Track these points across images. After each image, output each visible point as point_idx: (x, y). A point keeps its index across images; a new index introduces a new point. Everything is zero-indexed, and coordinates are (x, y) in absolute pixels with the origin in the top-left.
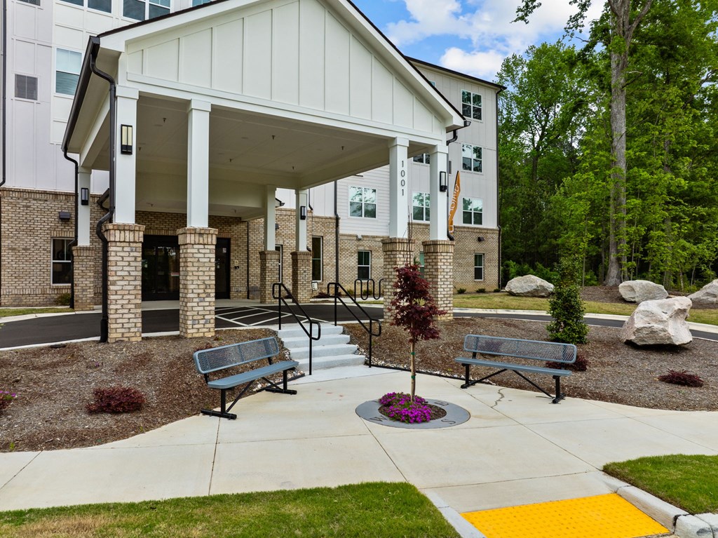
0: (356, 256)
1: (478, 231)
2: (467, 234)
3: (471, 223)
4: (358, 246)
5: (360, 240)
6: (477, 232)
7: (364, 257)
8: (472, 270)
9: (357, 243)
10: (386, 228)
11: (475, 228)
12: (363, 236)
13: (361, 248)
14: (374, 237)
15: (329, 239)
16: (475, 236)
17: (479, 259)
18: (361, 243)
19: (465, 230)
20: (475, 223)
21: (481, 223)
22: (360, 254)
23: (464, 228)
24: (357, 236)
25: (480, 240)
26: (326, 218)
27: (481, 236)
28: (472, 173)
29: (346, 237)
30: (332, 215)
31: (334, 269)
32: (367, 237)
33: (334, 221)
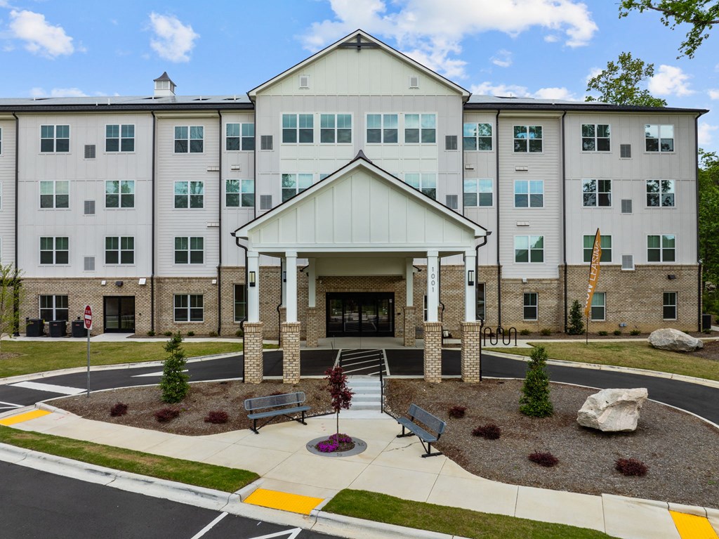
0: (522, 298)
1: (668, 268)
2: (653, 273)
3: (659, 261)
4: (523, 289)
5: (525, 283)
6: (666, 270)
7: (530, 299)
8: (660, 309)
9: (523, 286)
10: (554, 270)
11: (663, 266)
12: (528, 280)
13: (527, 291)
14: (540, 280)
15: (491, 285)
16: (664, 274)
17: (669, 298)
18: (527, 286)
19: (650, 268)
20: (664, 260)
21: (674, 260)
22: (526, 296)
23: (648, 266)
24: (522, 280)
25: (670, 278)
26: (488, 267)
27: (672, 273)
28: (659, 209)
29: (511, 282)
30: (495, 264)
31: (497, 310)
32: (533, 280)
33: (497, 269)
